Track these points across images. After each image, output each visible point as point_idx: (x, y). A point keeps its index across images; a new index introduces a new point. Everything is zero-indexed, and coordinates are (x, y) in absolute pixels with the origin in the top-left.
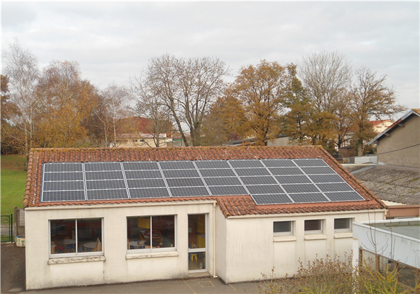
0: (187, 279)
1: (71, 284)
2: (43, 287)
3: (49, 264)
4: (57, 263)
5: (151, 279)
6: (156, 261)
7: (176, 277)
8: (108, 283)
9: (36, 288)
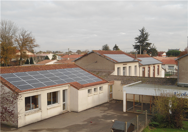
0: (63, 114)
1: (32, 122)
2: (24, 125)
3: (25, 115)
4: (28, 115)
5: (54, 116)
6: (55, 109)
7: (60, 113)
8: (43, 119)
9: (21, 126)
